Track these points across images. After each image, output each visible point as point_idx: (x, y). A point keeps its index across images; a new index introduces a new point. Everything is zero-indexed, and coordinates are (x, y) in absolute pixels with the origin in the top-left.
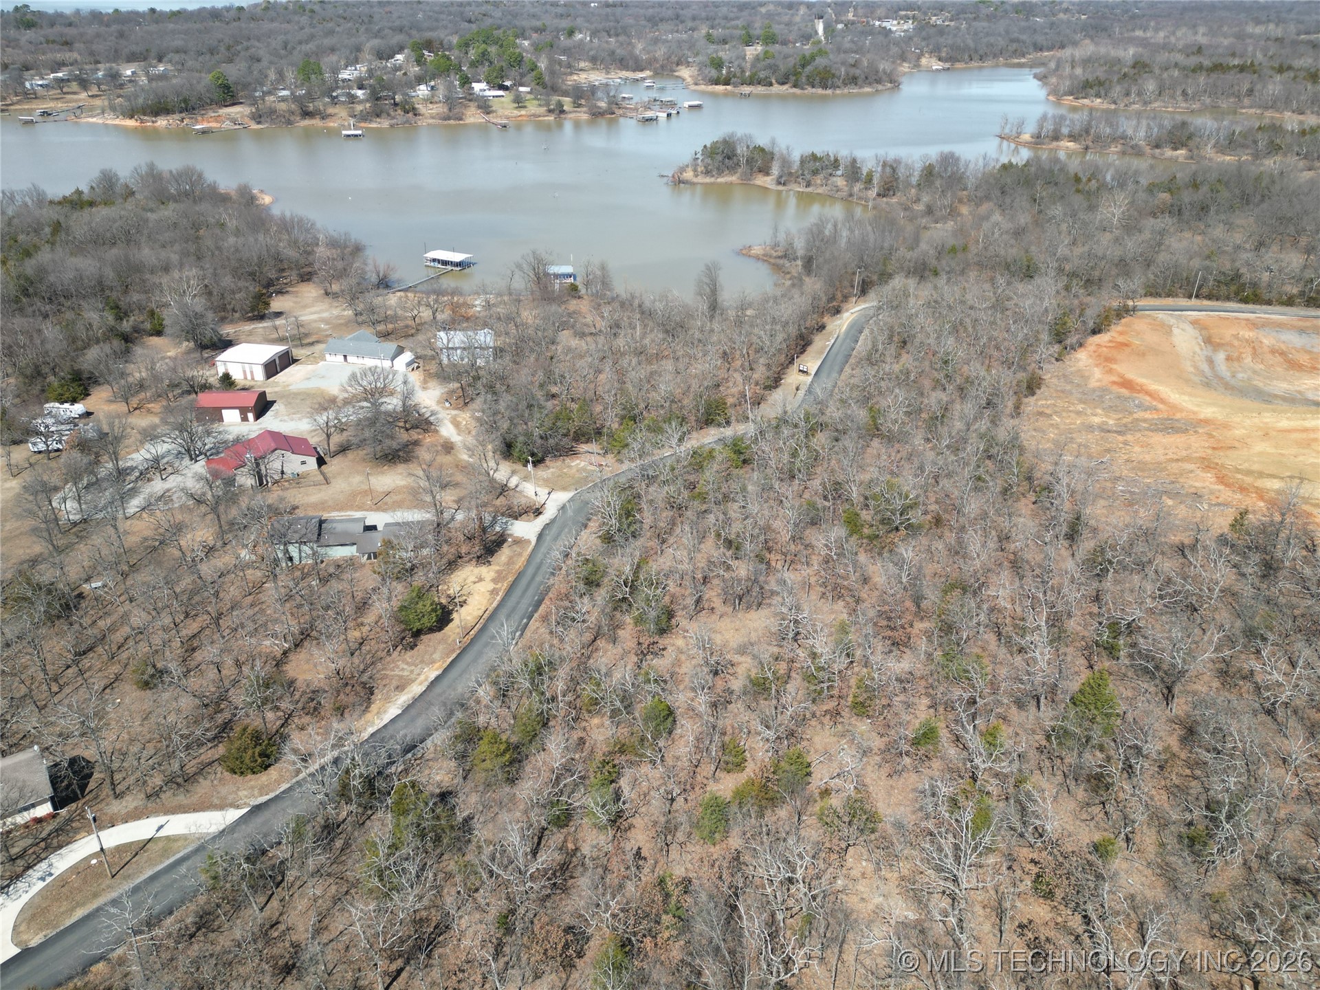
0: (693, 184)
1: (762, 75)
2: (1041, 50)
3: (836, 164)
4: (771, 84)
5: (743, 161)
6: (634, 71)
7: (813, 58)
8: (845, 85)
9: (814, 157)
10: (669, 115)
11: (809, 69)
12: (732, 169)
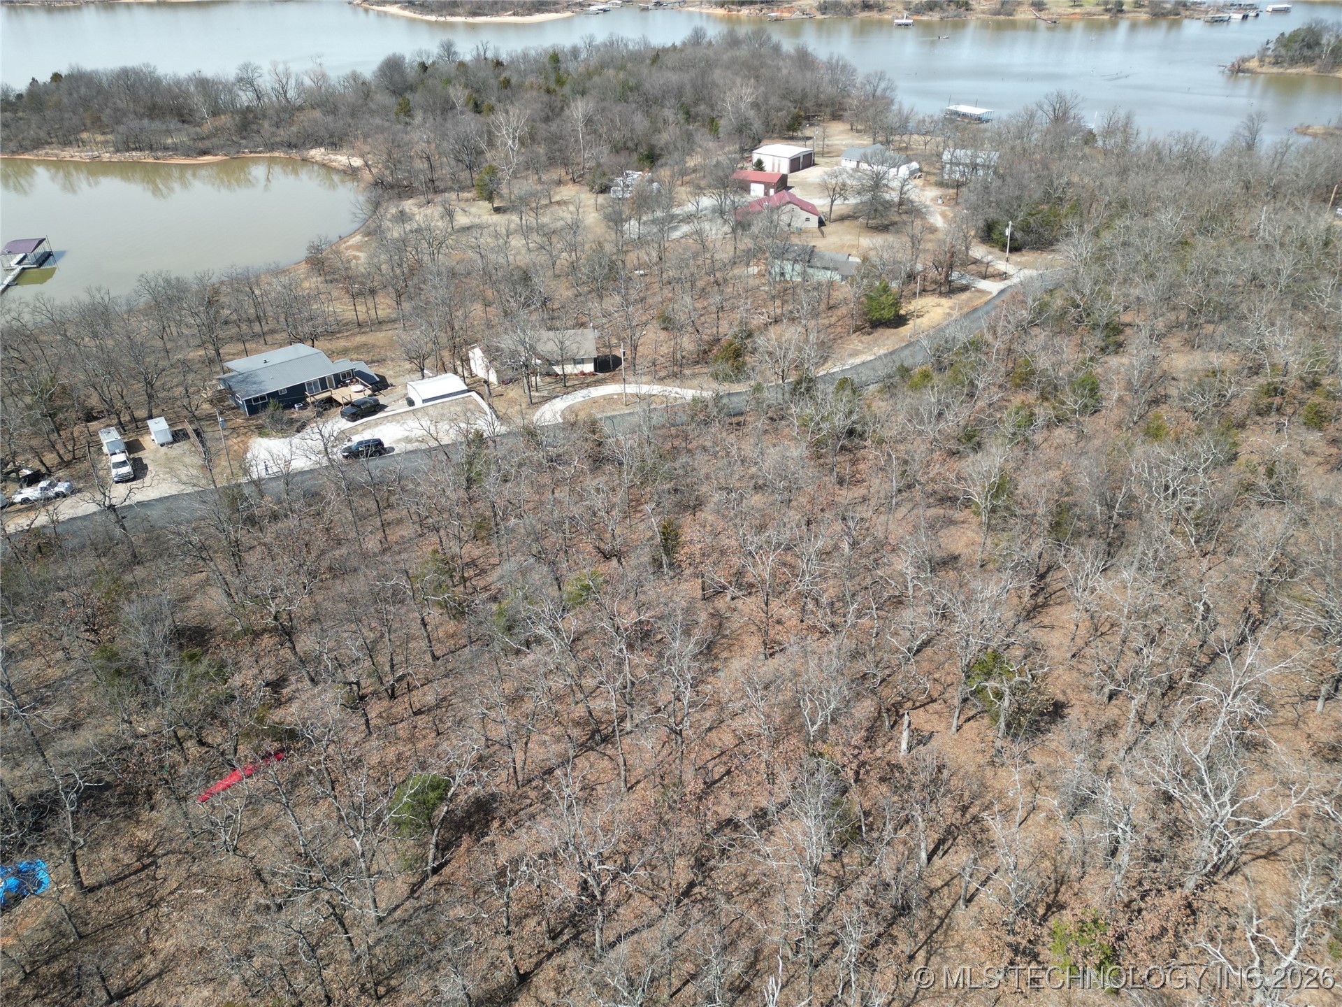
0: (1256, 73)
5: (1327, 50)
10: (1245, 17)
12: (1308, 61)
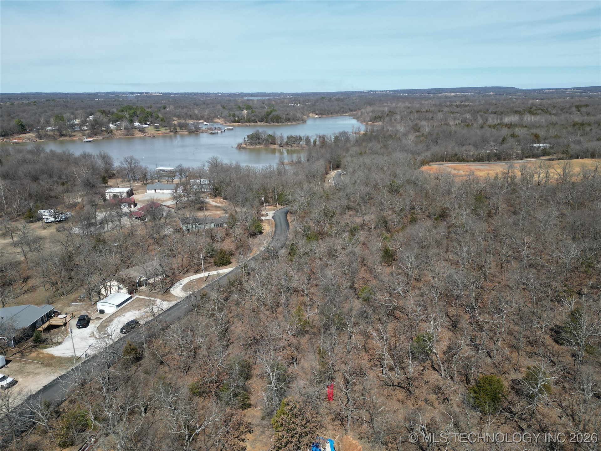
0: (248, 148)
1: (253, 118)
2: (352, 111)
3: (300, 139)
4: (257, 122)
5: (264, 140)
6: (197, 120)
7: (271, 112)
8: (286, 121)
9: (291, 137)
10: (221, 132)
11: (270, 116)
12: (261, 143)
